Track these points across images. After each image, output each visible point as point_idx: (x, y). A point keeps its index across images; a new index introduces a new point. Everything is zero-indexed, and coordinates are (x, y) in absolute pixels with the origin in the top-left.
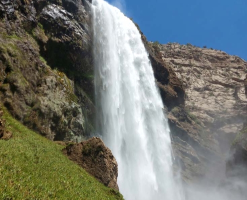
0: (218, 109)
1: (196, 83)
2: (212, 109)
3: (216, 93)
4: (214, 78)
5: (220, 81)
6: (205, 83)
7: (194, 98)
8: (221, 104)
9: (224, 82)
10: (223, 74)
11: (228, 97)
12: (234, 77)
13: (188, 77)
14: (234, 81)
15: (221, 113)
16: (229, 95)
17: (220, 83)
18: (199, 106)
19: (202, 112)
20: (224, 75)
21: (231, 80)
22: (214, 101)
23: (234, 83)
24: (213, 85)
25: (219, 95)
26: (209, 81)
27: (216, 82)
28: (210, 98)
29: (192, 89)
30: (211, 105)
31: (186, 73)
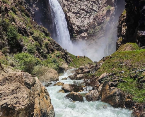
0: (81, 25)
1: (74, 10)
2: (79, 25)
3: (82, 16)
4: (83, 7)
5: (84, 9)
6: (78, 9)
7: (73, 18)
8: (83, 22)
9: (86, 10)
10: (86, 5)
11: (86, 19)
12: (91, 7)
13: (71, 4)
14: (90, 10)
15: (82, 27)
16: (87, 18)
17: (84, 10)
18: (74, 23)
19: (75, 26)
20: (87, 6)
21: (89, 9)
22: (81, 20)
23: (90, 11)
24: (81, 11)
25: (83, 17)
26: (80, 9)
27: (83, 10)
28: (79, 19)
29: (72, 12)
30: (79, 23)
31: (70, 2)
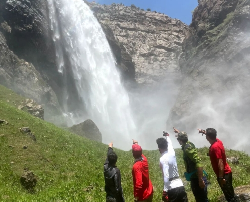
0: (162, 74)
1: (142, 49)
2: (157, 74)
3: (160, 58)
4: (159, 42)
5: (163, 45)
6: (150, 48)
7: (141, 64)
8: (164, 68)
9: (167, 46)
10: (165, 39)
11: (171, 62)
12: (175, 41)
13: (134, 42)
14: (175, 45)
16: (172, 60)
17: (163, 48)
18: (145, 72)
19: (148, 77)
20: (167, 39)
21: (173, 44)
22: (158, 66)
23: (175, 47)
24: (158, 50)
25: (162, 60)
26: (153, 46)
27: (160, 47)
28: (155, 63)
29: (138, 54)
30: (155, 71)
31: (132, 38)
